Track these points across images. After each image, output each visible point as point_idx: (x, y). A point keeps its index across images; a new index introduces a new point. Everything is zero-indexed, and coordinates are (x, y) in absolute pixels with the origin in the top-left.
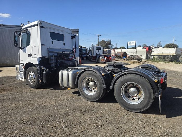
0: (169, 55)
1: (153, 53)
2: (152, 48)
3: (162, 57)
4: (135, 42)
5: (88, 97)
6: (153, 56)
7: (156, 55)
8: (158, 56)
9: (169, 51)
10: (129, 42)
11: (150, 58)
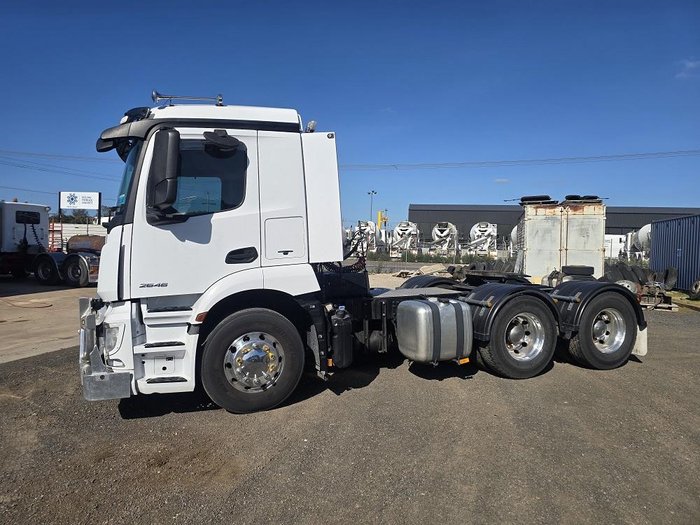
4: (95, 196)
10: (65, 195)
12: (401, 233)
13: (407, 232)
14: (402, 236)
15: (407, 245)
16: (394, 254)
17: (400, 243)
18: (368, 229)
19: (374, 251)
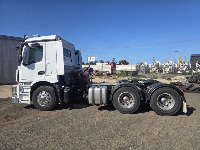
0: (131, 71)
1: (117, 69)
2: (116, 64)
3: (125, 72)
4: (95, 57)
5: (125, 110)
6: (117, 72)
7: (121, 71)
8: (122, 71)
9: (131, 67)
10: (89, 57)
11: (114, 73)
12: (182, 65)
13: (184, 65)
14: (182, 66)
15: (184, 69)
16: (179, 72)
17: (182, 68)
18: (169, 64)
19: (171, 71)
